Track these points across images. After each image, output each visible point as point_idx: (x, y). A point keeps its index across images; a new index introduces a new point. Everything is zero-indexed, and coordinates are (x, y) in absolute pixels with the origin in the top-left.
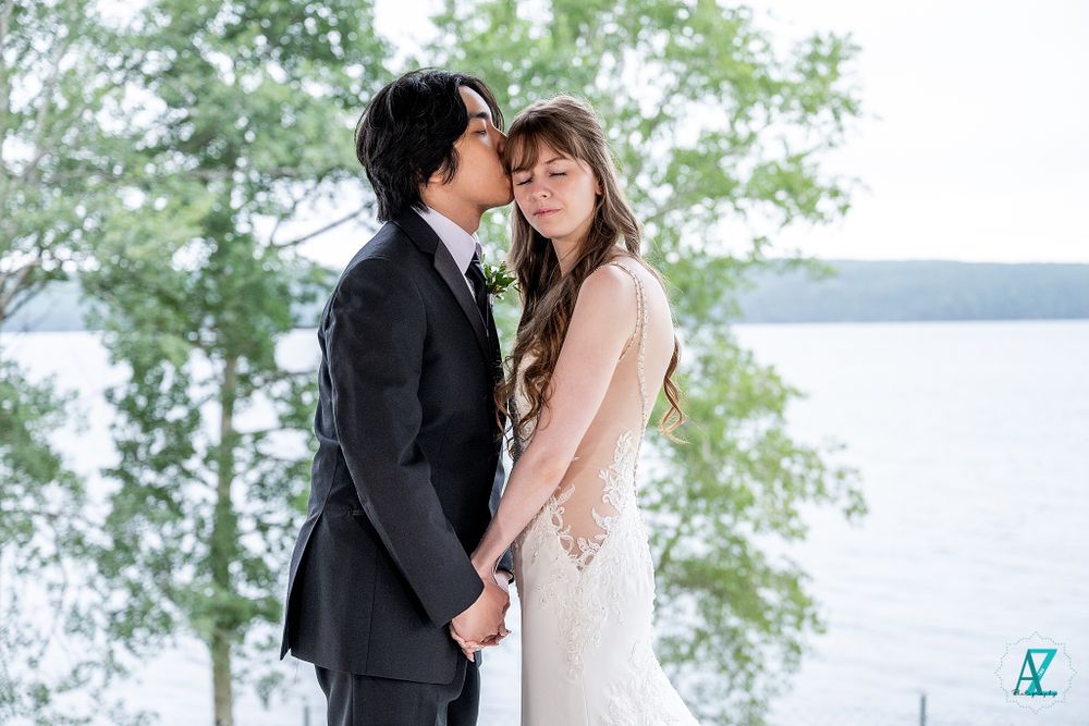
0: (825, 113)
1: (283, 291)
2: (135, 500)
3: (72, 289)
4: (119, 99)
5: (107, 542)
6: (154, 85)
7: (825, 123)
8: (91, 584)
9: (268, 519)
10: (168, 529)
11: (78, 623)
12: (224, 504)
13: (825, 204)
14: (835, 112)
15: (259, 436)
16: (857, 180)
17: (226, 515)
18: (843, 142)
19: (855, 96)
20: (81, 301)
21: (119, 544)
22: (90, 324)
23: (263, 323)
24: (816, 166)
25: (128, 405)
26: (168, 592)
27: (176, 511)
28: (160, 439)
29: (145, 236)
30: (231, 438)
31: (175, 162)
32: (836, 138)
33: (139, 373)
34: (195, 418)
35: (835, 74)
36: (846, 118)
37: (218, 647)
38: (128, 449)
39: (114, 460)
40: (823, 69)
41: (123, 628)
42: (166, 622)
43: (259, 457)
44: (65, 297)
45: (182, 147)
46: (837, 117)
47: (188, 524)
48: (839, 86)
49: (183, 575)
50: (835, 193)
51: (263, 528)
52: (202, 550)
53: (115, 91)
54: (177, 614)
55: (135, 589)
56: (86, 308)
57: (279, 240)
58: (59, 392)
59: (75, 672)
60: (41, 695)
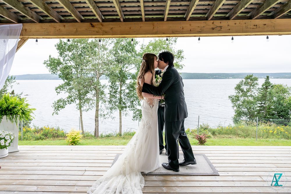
0: (180, 58)
1: (126, 75)
2: (112, 96)
3: (105, 75)
5: (109, 100)
8: (109, 104)
9: (125, 98)
10: (115, 99)
12: (121, 97)
13: (180, 67)
15: (124, 90)
16: (184, 65)
17: (121, 98)
19: (183, 56)
21: (111, 100)
22: (106, 79)
23: (124, 79)
25: (111, 87)
26: (116, 106)
27: (116, 97)
28: (114, 90)
29: (115, 70)
30: (121, 90)
31: (116, 63)
32: (181, 60)
33: (112, 83)
34: (118, 88)
35: (181, 54)
36: (182, 59)
37: (120, 111)
38: (111, 91)
39: (109, 92)
40: (180, 54)
41: (111, 109)
42: (115, 108)
43: (124, 92)
45: (116, 61)
46: (181, 58)
47: (117, 99)
48: (182, 55)
49: (117, 104)
50: (181, 66)
51: (125, 99)
52: (119, 101)
54: (117, 107)
55: (112, 105)
56: (106, 77)
57: (126, 70)
58: (106, 85)
59: (107, 113)
60: (104, 115)
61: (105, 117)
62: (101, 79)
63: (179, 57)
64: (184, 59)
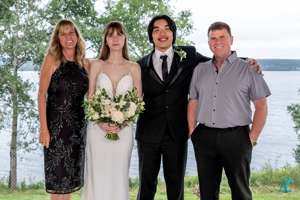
0: (185, 28)
3: (32, 62)
4: (42, 23)
6: (48, 21)
7: (186, 30)
8: (36, 122)
11: (33, 131)
14: (187, 28)
16: (192, 42)
18: (189, 34)
19: (192, 24)
20: (33, 65)
22: (35, 69)
24: (183, 39)
32: (188, 33)
35: (187, 20)
36: (190, 29)
40: (185, 18)
44: (30, 64)
48: (189, 22)
53: (41, 22)
56: (34, 66)
58: (30, 83)
59: (33, 140)
60: (26, 145)
61: (27, 148)
62: (22, 70)
63: (183, 27)
64: (193, 31)
